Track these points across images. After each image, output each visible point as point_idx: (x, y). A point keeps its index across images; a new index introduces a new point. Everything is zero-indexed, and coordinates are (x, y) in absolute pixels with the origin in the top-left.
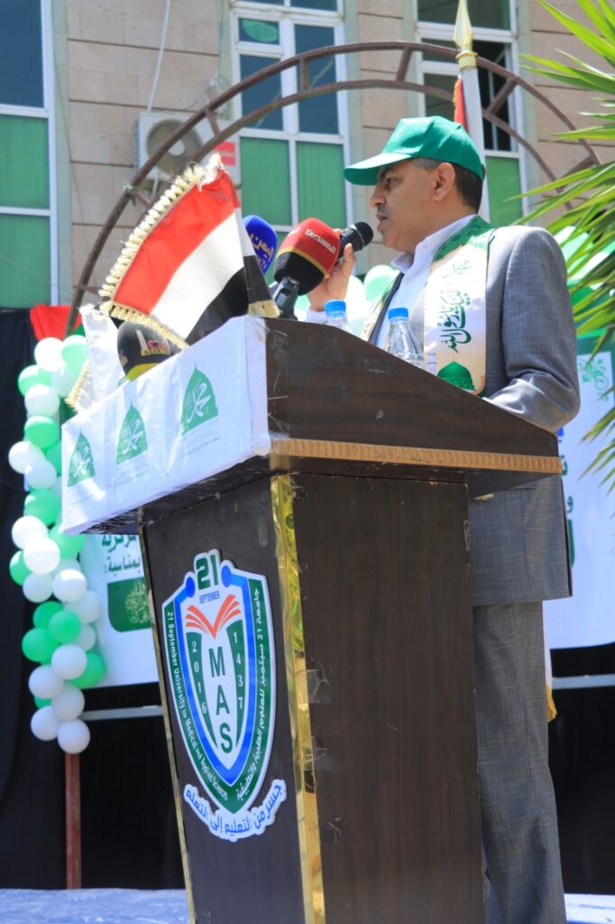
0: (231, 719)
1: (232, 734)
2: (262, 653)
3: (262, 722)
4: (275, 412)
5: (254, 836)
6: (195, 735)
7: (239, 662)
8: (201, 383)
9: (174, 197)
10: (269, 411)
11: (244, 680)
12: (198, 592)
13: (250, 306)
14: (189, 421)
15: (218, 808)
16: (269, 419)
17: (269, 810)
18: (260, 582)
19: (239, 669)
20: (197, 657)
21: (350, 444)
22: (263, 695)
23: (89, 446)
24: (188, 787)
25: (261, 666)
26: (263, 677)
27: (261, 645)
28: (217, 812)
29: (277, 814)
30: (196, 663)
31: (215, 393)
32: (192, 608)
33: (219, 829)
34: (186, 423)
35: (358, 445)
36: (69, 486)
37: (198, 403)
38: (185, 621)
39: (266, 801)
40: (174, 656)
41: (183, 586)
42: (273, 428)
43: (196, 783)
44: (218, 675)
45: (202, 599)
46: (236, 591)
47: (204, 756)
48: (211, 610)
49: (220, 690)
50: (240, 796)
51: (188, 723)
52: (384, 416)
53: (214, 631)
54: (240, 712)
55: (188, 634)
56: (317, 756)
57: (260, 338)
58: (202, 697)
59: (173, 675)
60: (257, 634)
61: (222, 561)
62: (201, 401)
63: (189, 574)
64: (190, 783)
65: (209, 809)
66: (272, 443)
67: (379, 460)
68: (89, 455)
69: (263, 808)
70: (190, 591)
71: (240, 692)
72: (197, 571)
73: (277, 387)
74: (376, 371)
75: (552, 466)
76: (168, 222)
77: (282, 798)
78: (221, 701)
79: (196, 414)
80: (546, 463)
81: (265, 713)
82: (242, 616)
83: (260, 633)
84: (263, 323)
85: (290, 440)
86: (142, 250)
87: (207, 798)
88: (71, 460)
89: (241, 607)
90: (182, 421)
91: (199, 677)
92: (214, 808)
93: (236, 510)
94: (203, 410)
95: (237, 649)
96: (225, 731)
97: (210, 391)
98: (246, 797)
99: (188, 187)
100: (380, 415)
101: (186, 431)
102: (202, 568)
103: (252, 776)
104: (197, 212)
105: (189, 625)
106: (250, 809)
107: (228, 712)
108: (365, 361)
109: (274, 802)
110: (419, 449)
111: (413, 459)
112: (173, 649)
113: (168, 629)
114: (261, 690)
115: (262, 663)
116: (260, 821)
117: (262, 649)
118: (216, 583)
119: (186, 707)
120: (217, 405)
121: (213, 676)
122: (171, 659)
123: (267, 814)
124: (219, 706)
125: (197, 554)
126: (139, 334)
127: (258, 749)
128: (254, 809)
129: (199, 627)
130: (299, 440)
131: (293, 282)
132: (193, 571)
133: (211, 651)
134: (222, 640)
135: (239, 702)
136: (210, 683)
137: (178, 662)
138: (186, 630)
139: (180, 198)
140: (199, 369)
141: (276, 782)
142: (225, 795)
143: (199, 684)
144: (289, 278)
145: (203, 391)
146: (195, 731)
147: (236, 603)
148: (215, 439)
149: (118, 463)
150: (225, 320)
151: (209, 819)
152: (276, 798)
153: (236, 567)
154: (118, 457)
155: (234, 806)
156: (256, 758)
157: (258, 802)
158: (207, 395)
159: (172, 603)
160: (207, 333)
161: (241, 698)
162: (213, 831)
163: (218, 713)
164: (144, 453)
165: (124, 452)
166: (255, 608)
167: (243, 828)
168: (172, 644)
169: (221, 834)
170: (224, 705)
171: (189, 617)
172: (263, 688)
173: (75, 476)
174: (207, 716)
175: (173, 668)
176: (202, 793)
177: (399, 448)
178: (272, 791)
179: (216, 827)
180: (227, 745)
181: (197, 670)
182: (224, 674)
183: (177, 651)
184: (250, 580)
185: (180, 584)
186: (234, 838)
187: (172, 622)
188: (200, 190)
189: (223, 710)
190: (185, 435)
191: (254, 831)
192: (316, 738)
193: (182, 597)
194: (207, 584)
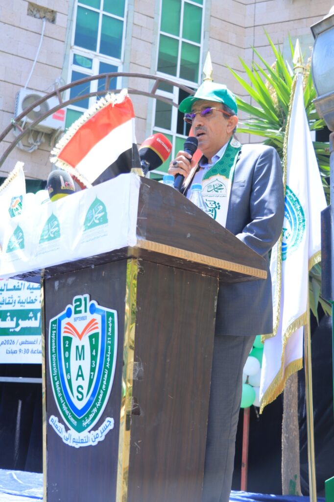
0: (85, 384)
1: (85, 391)
2: (109, 350)
3: (104, 387)
4: (140, 226)
5: (91, 446)
6: (61, 390)
7: (94, 354)
8: (99, 205)
9: (98, 108)
10: (137, 224)
11: (96, 364)
12: (73, 316)
13: (132, 169)
14: (89, 225)
15: (69, 429)
16: (137, 228)
17: (102, 433)
18: (113, 313)
19: (93, 358)
20: (68, 349)
21: (174, 248)
22: (107, 373)
23: (22, 233)
24: (52, 417)
25: (108, 357)
26: (108, 363)
27: (109, 347)
28: (69, 431)
29: (106, 436)
30: (67, 353)
31: (107, 211)
32: (69, 324)
33: (69, 440)
34: (87, 225)
35: (177, 249)
36: (7, 252)
37: (96, 216)
38: (63, 330)
39: (101, 428)
40: (54, 347)
41: (65, 312)
42: (138, 233)
43: (57, 414)
44: (80, 359)
45: (75, 320)
46: (98, 317)
47: (65, 401)
48: (80, 326)
49: (80, 367)
50: (84, 424)
51: (57, 383)
52: (191, 236)
53: (80, 337)
54: (91, 381)
55: (64, 337)
56: (133, 407)
57: (137, 186)
58: (68, 371)
59: (52, 357)
60: (107, 340)
61: (90, 300)
62: (98, 215)
63: (69, 306)
64: (54, 415)
65: (64, 429)
66: (138, 240)
67: (186, 258)
68: (22, 237)
69: (97, 432)
70: (69, 314)
71: (93, 370)
72: (74, 305)
73: (142, 213)
74: (189, 213)
75: (263, 275)
76: (94, 120)
77: (111, 427)
78: (80, 373)
79: (94, 221)
80: (260, 273)
81: (106, 382)
82: (99, 330)
83: (110, 340)
84: (139, 178)
85: (146, 240)
86: (77, 133)
87: (63, 423)
88: (10, 239)
89: (100, 325)
90: (84, 224)
91: (67, 360)
92: (67, 429)
93: (103, 275)
94: (99, 219)
95: (93, 347)
96: (80, 389)
97: (104, 210)
98: (88, 425)
99: (107, 104)
100: (189, 235)
101: (85, 230)
102: (78, 303)
103: (94, 414)
104: (109, 118)
105: (65, 332)
106: (89, 432)
107: (83, 379)
108: (185, 207)
109: (105, 429)
110: (205, 256)
111: (202, 260)
112: (54, 344)
113: (52, 333)
114: (106, 370)
115: (109, 356)
116: (95, 439)
117: (110, 349)
118: (86, 311)
119: (58, 375)
120: (108, 218)
121: (77, 360)
122: (51, 349)
123: (100, 435)
124: (78, 376)
125: (76, 295)
126: (61, 178)
127: (100, 400)
128: (92, 432)
129: (72, 334)
130: (150, 242)
131: (147, 163)
132: (72, 304)
133: (77, 347)
134: (85, 341)
135: (91, 375)
136: (74, 364)
137: (56, 351)
138: (63, 335)
139: (101, 109)
140: (98, 198)
141: (108, 419)
142: (75, 423)
143: (67, 364)
144: (146, 161)
145: (100, 209)
146: (61, 388)
147: (96, 323)
148: (105, 235)
149: (40, 243)
150: (116, 175)
151: (63, 435)
152: (107, 427)
153: (99, 304)
154: (41, 240)
155: (80, 429)
156: (98, 405)
157: (95, 428)
158: (102, 212)
159: (56, 319)
160: (104, 181)
161: (92, 373)
162: (64, 441)
163: (77, 380)
164: (57, 239)
165: (45, 237)
166: (108, 327)
167: (84, 441)
168: (53, 341)
169: (70, 443)
170: (82, 376)
171: (66, 328)
172: (107, 368)
173: (11, 248)
174: (70, 381)
175: (52, 354)
176: (60, 421)
177: (196, 254)
178: (105, 423)
179: (67, 439)
180: (80, 396)
181: (67, 356)
182: (84, 359)
183: (56, 345)
184: (107, 312)
185: (62, 311)
186: (77, 446)
187: (55, 330)
188: (113, 106)
189: (80, 378)
190: (86, 232)
191: (90, 443)
192: (134, 398)
193: (63, 317)
194: (80, 312)
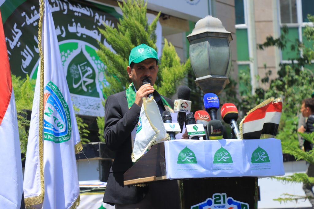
12: (213, 205)
14: (256, 160)
18: (247, 205)
36: (178, 163)
37: (261, 157)
41: (206, 202)
45: (216, 207)
46: (234, 207)
61: (227, 197)
62: (263, 157)
63: (209, 199)
72: (214, 198)
88: (179, 155)
102: (218, 198)
118: (224, 202)
132: (212, 198)
145: (263, 154)
154: (214, 161)
159: (198, 206)
165: (218, 161)
173: (183, 161)
184: (241, 204)
190: (254, 164)
193: (204, 205)
194: (220, 203)
